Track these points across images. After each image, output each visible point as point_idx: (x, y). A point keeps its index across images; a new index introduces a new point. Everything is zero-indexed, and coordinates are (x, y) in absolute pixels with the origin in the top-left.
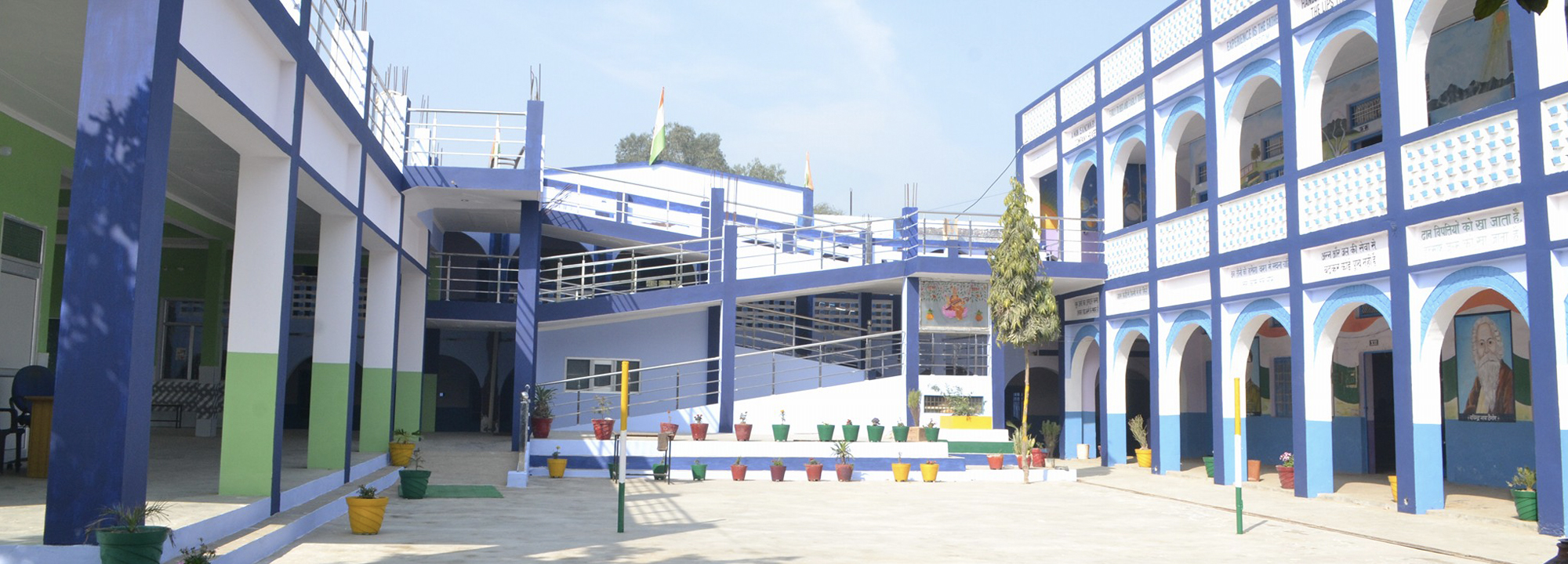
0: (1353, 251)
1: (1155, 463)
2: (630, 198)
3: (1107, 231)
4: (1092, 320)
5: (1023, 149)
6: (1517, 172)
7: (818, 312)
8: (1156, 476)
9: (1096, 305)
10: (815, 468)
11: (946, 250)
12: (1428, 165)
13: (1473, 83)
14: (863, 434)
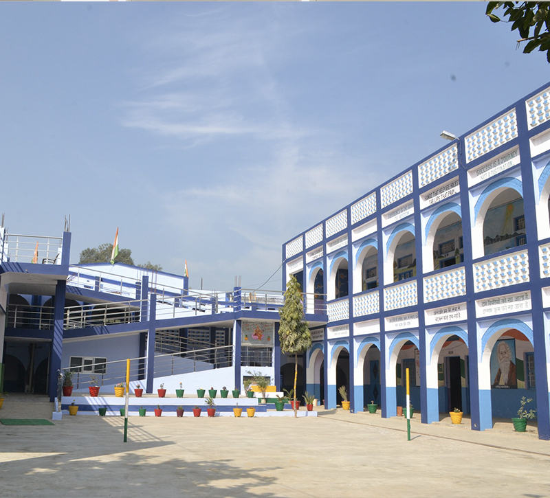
0: (449, 311)
1: (352, 408)
2: (102, 280)
3: (328, 300)
4: (321, 341)
5: (286, 261)
6: (528, 277)
7: (189, 336)
8: (352, 414)
9: (323, 334)
10: (197, 411)
11: (251, 307)
12: (485, 273)
13: (497, 236)
14: (219, 394)
